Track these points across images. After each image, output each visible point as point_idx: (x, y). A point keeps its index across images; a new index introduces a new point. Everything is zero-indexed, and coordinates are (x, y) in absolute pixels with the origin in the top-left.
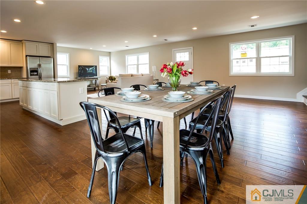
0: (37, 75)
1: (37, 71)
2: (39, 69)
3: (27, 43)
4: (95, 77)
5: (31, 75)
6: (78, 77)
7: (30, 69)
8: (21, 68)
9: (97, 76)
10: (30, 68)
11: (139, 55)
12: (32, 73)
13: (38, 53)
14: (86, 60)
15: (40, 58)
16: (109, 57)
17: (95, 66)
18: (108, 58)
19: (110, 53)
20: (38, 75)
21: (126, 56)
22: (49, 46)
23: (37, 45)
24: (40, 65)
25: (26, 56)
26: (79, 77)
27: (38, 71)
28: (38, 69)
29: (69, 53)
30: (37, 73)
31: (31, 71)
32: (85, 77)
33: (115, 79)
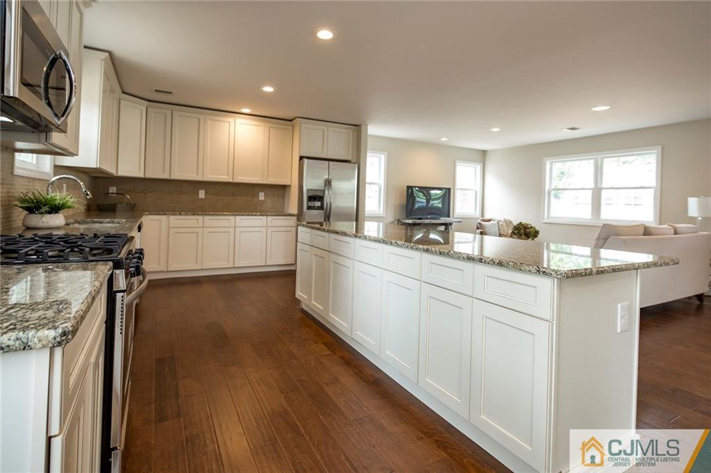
0: (321, 208)
1: (321, 199)
2: (326, 192)
3: (306, 125)
4: (443, 220)
5: (309, 208)
6: (405, 216)
7: (308, 194)
8: (284, 188)
9: (449, 217)
10: (308, 190)
11: (602, 159)
12: (312, 204)
13: (325, 152)
14: (424, 171)
15: (331, 162)
16: (482, 164)
17: (447, 189)
18: (479, 167)
19: (484, 152)
20: (323, 209)
21: (548, 163)
22: (351, 132)
23: (323, 131)
24: (328, 183)
25: (301, 158)
26: (407, 217)
27: (325, 199)
28: (324, 191)
29: (386, 153)
30: (322, 204)
31: (311, 198)
32: (421, 219)
33: (536, 234)
